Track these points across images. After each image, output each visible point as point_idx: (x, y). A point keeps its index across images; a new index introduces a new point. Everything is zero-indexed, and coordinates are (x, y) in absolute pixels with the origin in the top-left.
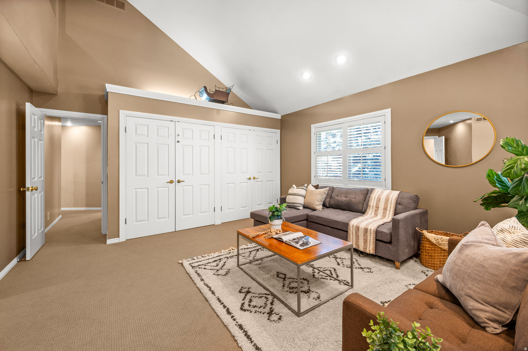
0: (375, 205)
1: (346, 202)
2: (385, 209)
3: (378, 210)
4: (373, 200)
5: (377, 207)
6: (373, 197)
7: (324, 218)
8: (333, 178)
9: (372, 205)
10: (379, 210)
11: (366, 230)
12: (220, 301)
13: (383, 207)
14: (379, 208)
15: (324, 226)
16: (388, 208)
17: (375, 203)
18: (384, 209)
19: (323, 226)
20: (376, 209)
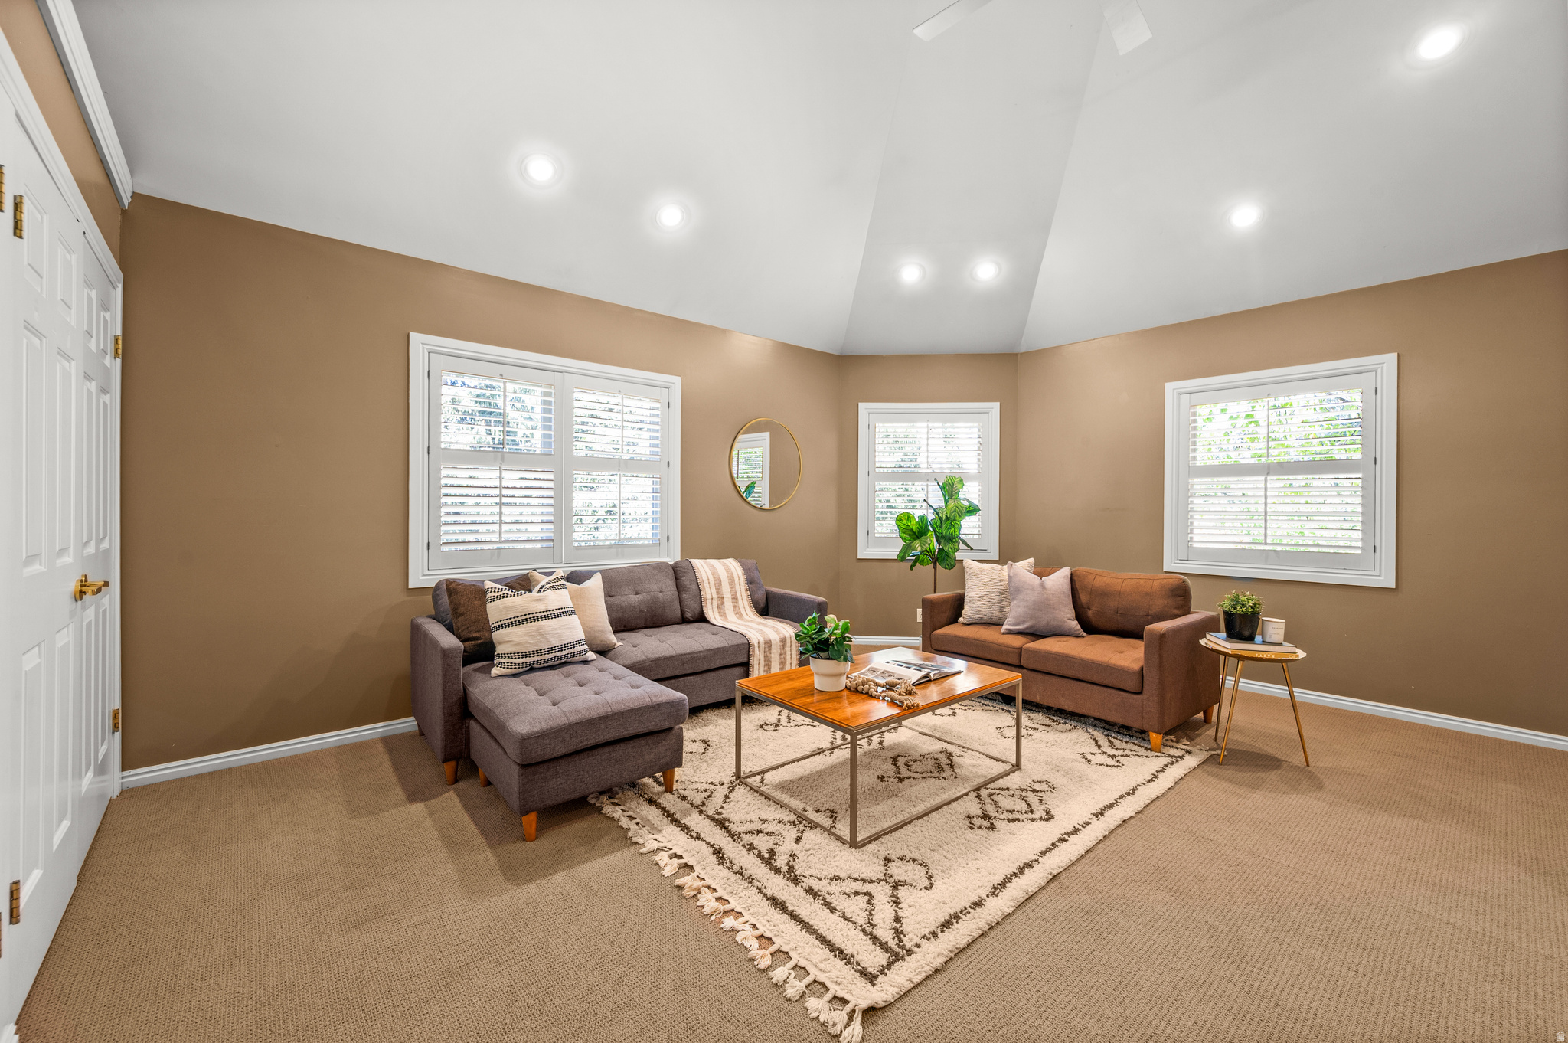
0: (715, 596)
1: (643, 607)
2: (735, 599)
3: (723, 603)
4: (706, 585)
5: (721, 599)
6: (705, 579)
7: (685, 654)
8: (538, 545)
9: (709, 597)
10: (726, 603)
11: (769, 644)
12: (1048, 850)
13: (729, 595)
14: (725, 599)
15: (677, 680)
16: (739, 595)
17: (714, 591)
18: (733, 599)
19: (673, 681)
20: (719, 603)
